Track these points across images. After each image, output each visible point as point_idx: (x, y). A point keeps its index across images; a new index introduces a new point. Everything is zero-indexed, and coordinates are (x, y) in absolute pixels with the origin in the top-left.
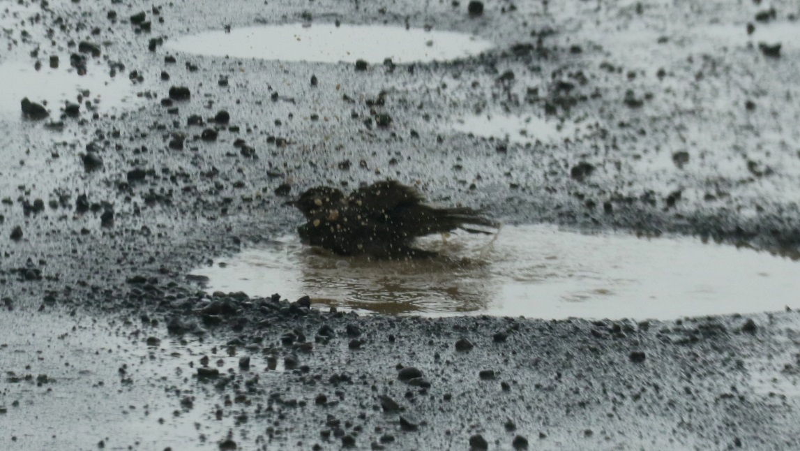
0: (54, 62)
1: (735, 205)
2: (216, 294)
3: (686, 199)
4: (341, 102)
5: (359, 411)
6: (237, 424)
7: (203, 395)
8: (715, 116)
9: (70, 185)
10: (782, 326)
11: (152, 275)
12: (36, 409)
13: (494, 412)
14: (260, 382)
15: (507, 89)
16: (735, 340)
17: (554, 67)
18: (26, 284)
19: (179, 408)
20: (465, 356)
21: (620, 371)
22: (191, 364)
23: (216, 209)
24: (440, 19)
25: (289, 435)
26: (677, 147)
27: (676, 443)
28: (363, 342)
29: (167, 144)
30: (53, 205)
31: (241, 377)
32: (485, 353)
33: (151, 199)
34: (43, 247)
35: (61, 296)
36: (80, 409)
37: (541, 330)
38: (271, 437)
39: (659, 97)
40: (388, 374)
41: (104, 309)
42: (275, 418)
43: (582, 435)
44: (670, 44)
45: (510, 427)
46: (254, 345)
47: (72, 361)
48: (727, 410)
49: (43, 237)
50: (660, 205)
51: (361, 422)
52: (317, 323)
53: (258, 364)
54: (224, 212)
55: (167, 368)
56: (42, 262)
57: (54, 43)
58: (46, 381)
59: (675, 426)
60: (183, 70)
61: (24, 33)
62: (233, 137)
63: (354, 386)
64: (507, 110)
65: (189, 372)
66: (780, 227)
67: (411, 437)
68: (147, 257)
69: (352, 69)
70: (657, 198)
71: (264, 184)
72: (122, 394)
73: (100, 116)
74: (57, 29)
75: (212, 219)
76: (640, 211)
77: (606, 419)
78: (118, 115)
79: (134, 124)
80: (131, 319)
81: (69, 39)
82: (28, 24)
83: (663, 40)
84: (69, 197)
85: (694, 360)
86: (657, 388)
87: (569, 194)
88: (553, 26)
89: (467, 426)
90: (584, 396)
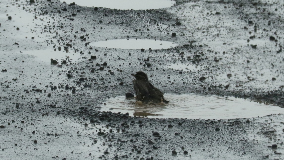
0: (60, 49)
1: (244, 88)
2: (103, 112)
3: (231, 87)
4: (137, 60)
5: (142, 144)
6: (109, 147)
7: (100, 139)
8: (238, 64)
9: (64, 82)
10: (257, 121)
11: (86, 107)
12: (54, 143)
13: (179, 144)
14: (115, 136)
15: (182, 57)
16: (244, 125)
17: (195, 51)
18: (52, 109)
19: (93, 143)
20: (171, 129)
21: (213, 133)
22: (97, 131)
23: (103, 89)
24: (164, 38)
25: (123, 150)
26: (228, 72)
27: (228, 153)
28: (143, 125)
29: (90, 71)
30: (59, 88)
31: (110, 134)
32: (176, 128)
33: (86, 86)
34: (57, 99)
35: (61, 112)
36: (66, 143)
37: (191, 122)
38: (118, 151)
39: (224, 59)
40: (150, 134)
41: (73, 116)
42: (119, 145)
43: (202, 151)
44: (226, 45)
45: (183, 148)
46: (113, 126)
47: (64, 130)
48: (242, 144)
49: (57, 96)
50: (224, 88)
51: (142, 147)
52: (131, 120)
53: (115, 131)
54: (105, 90)
55: (90, 132)
56: (56, 103)
57: (60, 44)
58: (57, 135)
59: (228, 148)
60: (95, 51)
61: (52, 41)
62: (108, 69)
63: (140, 137)
64: (182, 62)
65: (96, 133)
66: (256, 95)
67: (156, 151)
68: (85, 102)
69: (140, 51)
70: (223, 86)
71: (116, 82)
72: (78, 139)
73: (72, 64)
74: (60, 40)
75: (103, 91)
76: (218, 90)
77: (209, 146)
78: (77, 63)
79: (81, 66)
80: (80, 119)
81: (64, 43)
82: (52, 38)
83: (224, 44)
84: (63, 85)
85: (233, 130)
86: (223, 138)
87: (199, 85)
88: (195, 40)
89: (171, 148)
90: (203, 140)
